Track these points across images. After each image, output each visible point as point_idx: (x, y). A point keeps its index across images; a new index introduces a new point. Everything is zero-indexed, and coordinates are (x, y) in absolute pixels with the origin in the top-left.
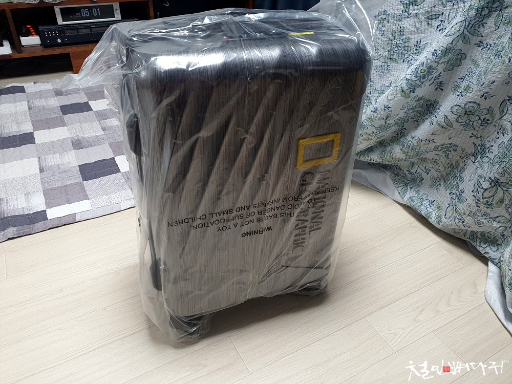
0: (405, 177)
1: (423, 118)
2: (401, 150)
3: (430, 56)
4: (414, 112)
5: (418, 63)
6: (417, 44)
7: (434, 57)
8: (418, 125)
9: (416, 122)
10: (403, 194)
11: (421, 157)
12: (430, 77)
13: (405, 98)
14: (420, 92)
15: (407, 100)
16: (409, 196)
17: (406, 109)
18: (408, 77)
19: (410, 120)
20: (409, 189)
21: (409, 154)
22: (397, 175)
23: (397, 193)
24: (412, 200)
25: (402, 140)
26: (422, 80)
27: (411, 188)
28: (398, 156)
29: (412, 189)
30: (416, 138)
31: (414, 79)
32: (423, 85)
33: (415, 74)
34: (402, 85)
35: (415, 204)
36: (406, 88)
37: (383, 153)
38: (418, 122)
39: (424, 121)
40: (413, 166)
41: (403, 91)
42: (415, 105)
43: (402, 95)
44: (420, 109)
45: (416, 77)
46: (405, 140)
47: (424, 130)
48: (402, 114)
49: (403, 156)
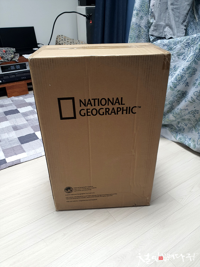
0: (176, 129)
1: (182, 100)
2: (173, 116)
3: (181, 71)
4: (176, 97)
5: (176, 75)
6: (175, 67)
7: (183, 71)
8: (179, 103)
10: (176, 137)
11: (182, 118)
12: (182, 80)
13: (172, 91)
14: (179, 88)
16: (179, 137)
17: (173, 96)
18: (173, 81)
19: (175, 101)
21: (177, 117)
22: (172, 129)
23: (173, 137)
24: (181, 139)
25: (172, 111)
26: (179, 82)
27: (179, 134)
28: (172, 119)
29: (180, 134)
30: (179, 109)
31: (175, 82)
32: (179, 84)
33: (176, 79)
34: (170, 85)
35: (183, 141)
36: (172, 86)
37: (165, 118)
40: (179, 123)
41: (171, 88)
42: (177, 94)
44: (179, 96)
46: (174, 111)
47: (183, 104)
48: (171, 99)
49: (174, 119)
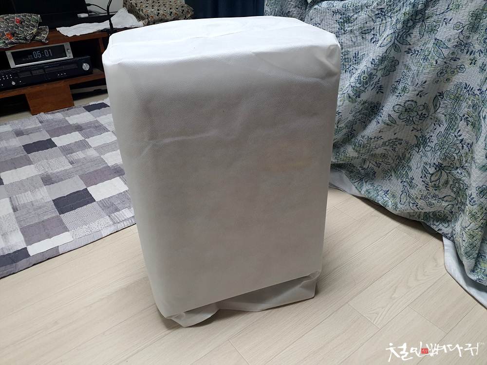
0: (359, 173)
1: (369, 119)
2: (354, 149)
3: (369, 65)
4: (360, 114)
5: (359, 71)
6: (356, 56)
7: (373, 65)
8: (366, 126)
9: (363, 123)
10: (360, 188)
11: (372, 153)
12: (372, 83)
13: (353, 103)
14: (364, 97)
15: (354, 104)
16: (366, 189)
17: (354, 113)
18: (353, 85)
19: (358, 122)
20: (364, 184)
21: (361, 152)
22: (352, 172)
23: (354, 188)
24: (369, 193)
25: (353, 140)
26: (366, 86)
27: (366, 182)
28: (351, 155)
29: (368, 183)
30: (366, 137)
31: (358, 85)
32: (366, 90)
33: (359, 81)
34: (349, 92)
35: (372, 195)
36: (352, 94)
37: (338, 154)
38: (365, 123)
39: (370, 121)
40: (364, 162)
41: (350, 97)
42: (361, 108)
43: (349, 101)
44: (365, 111)
45: (360, 84)
46: (356, 140)
47: (372, 128)
48: (351, 118)
49: (356, 155)
